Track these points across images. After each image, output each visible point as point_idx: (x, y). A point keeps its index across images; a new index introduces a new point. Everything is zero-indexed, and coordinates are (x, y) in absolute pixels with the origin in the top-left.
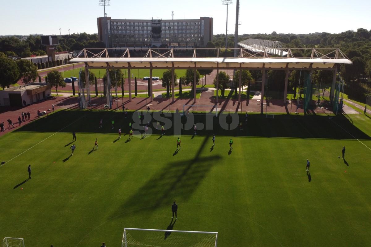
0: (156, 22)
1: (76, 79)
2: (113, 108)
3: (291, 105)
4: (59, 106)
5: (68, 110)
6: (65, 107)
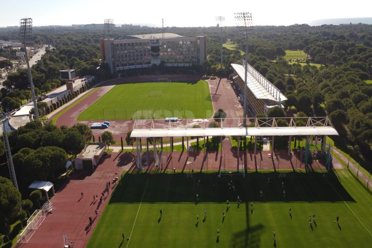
0: (155, 42)
1: (109, 123)
2: (164, 168)
3: (294, 158)
4: (120, 168)
5: (130, 172)
6: (126, 168)
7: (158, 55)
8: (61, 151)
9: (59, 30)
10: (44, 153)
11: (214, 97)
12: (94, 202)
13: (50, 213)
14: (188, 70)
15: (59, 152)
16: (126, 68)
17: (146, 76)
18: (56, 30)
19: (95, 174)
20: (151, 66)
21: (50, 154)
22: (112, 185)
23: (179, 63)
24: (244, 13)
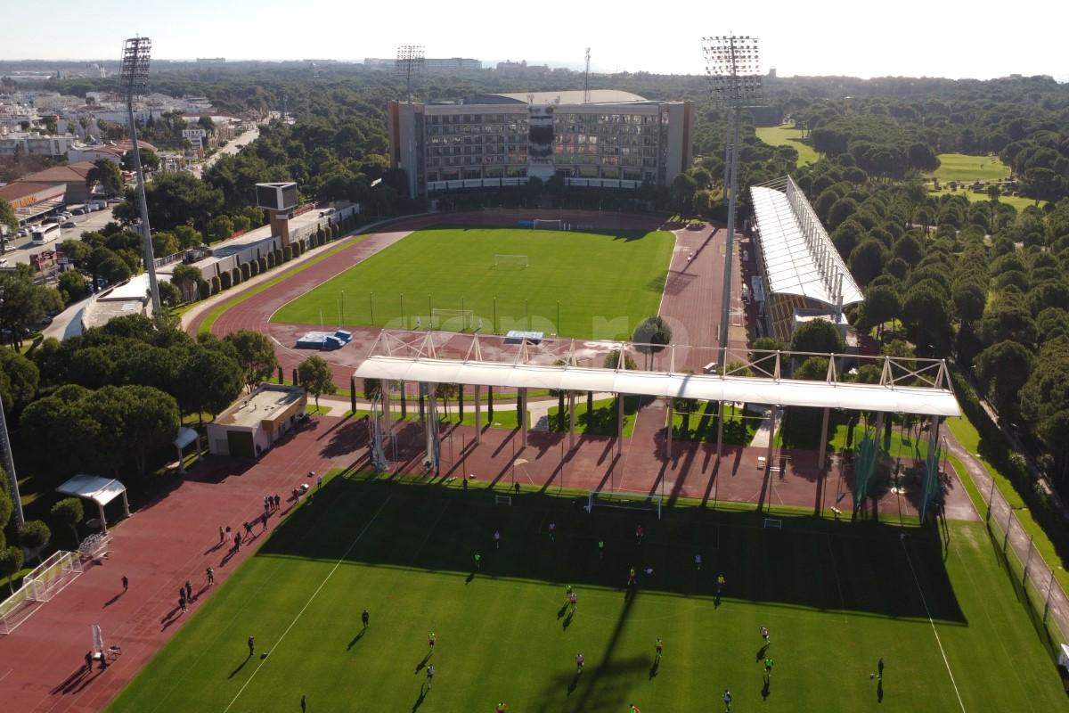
0: (542, 113)
1: (349, 336)
2: (443, 472)
3: (834, 477)
4: (328, 459)
5: (349, 475)
6: (342, 463)
7: (549, 152)
8: (164, 400)
9: (325, 71)
10: (112, 401)
11: (674, 281)
12: (218, 547)
13: (98, 563)
14: (631, 200)
15: (154, 402)
16: (455, 184)
17: (502, 211)
18: (316, 72)
19: (254, 472)
20: (526, 182)
21: (130, 405)
22: (284, 505)
23: (607, 177)
24: (734, 37)
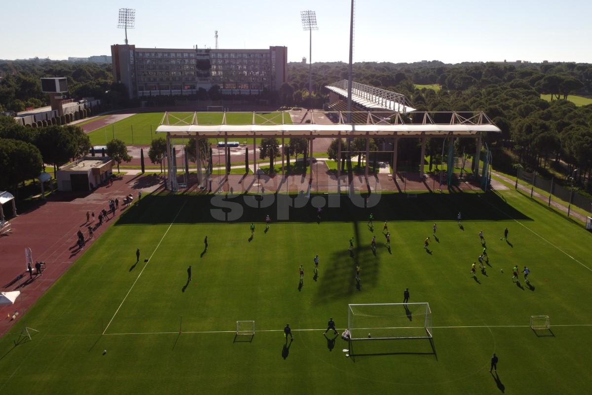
0: (203, 53)
3: (430, 181)
5: (156, 194)
6: (149, 190)
12: (87, 224)
14: (257, 99)
15: (26, 148)
16: (154, 93)
19: (92, 196)
20: (196, 91)
21: (11, 148)
